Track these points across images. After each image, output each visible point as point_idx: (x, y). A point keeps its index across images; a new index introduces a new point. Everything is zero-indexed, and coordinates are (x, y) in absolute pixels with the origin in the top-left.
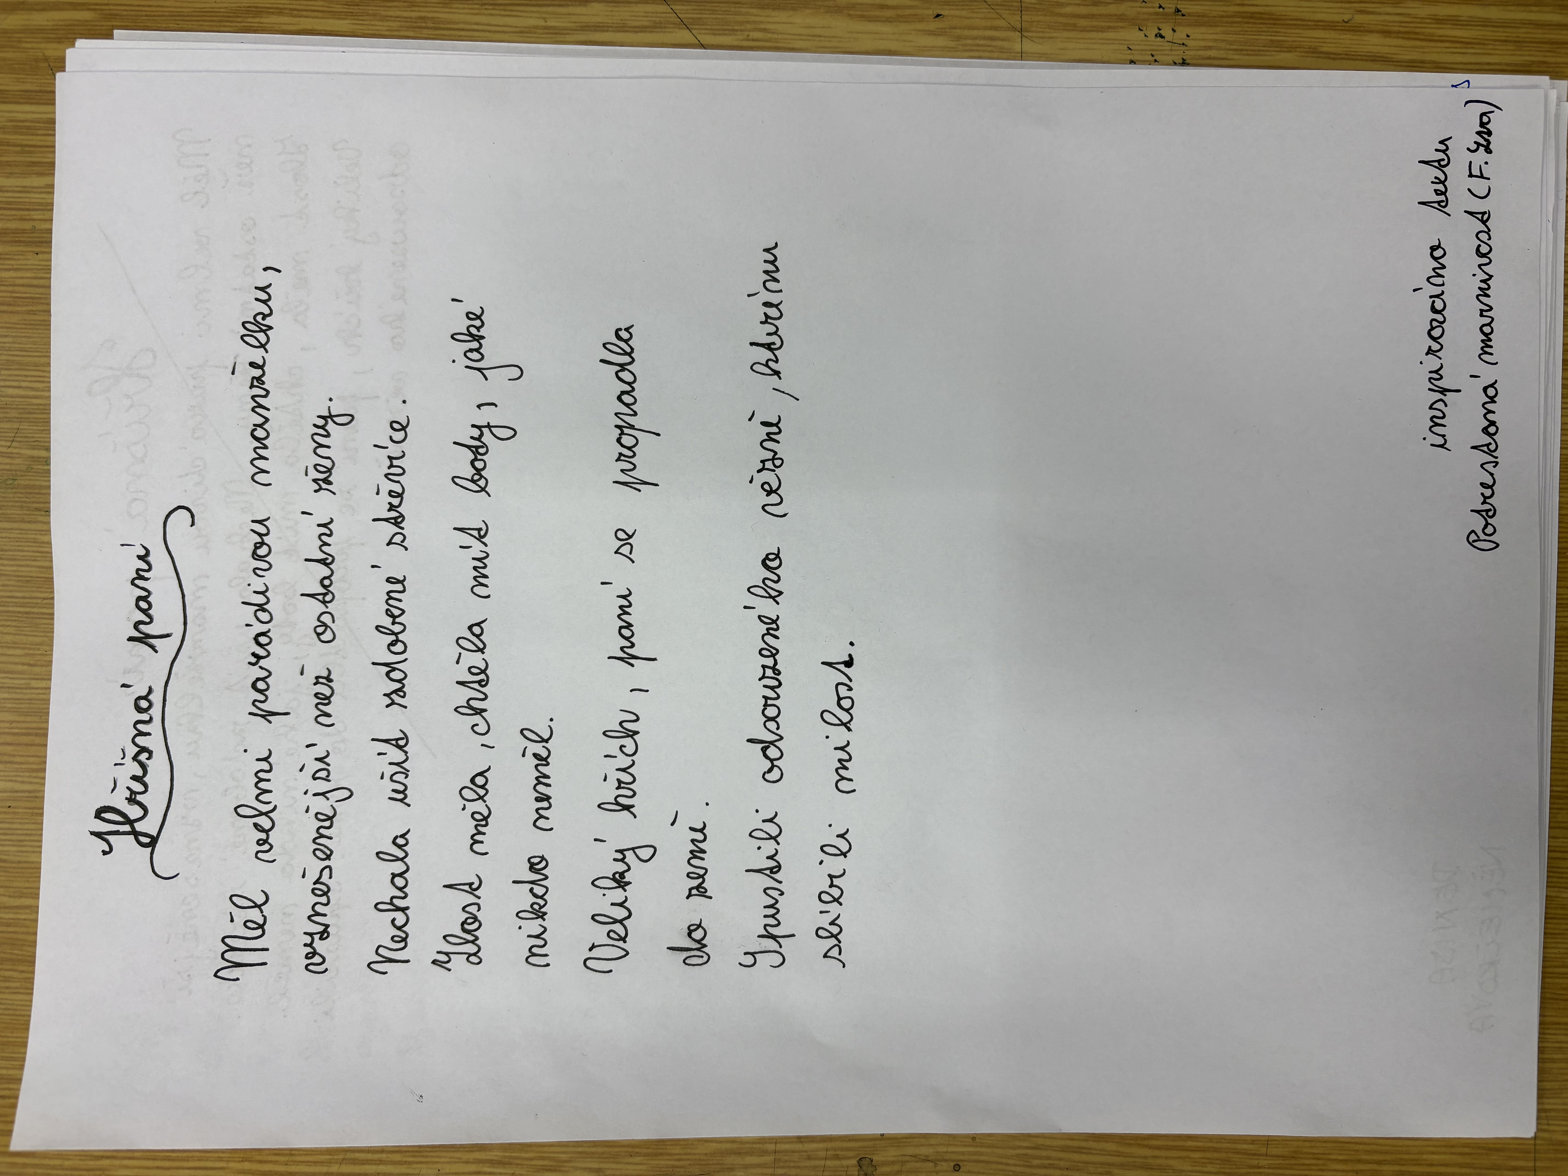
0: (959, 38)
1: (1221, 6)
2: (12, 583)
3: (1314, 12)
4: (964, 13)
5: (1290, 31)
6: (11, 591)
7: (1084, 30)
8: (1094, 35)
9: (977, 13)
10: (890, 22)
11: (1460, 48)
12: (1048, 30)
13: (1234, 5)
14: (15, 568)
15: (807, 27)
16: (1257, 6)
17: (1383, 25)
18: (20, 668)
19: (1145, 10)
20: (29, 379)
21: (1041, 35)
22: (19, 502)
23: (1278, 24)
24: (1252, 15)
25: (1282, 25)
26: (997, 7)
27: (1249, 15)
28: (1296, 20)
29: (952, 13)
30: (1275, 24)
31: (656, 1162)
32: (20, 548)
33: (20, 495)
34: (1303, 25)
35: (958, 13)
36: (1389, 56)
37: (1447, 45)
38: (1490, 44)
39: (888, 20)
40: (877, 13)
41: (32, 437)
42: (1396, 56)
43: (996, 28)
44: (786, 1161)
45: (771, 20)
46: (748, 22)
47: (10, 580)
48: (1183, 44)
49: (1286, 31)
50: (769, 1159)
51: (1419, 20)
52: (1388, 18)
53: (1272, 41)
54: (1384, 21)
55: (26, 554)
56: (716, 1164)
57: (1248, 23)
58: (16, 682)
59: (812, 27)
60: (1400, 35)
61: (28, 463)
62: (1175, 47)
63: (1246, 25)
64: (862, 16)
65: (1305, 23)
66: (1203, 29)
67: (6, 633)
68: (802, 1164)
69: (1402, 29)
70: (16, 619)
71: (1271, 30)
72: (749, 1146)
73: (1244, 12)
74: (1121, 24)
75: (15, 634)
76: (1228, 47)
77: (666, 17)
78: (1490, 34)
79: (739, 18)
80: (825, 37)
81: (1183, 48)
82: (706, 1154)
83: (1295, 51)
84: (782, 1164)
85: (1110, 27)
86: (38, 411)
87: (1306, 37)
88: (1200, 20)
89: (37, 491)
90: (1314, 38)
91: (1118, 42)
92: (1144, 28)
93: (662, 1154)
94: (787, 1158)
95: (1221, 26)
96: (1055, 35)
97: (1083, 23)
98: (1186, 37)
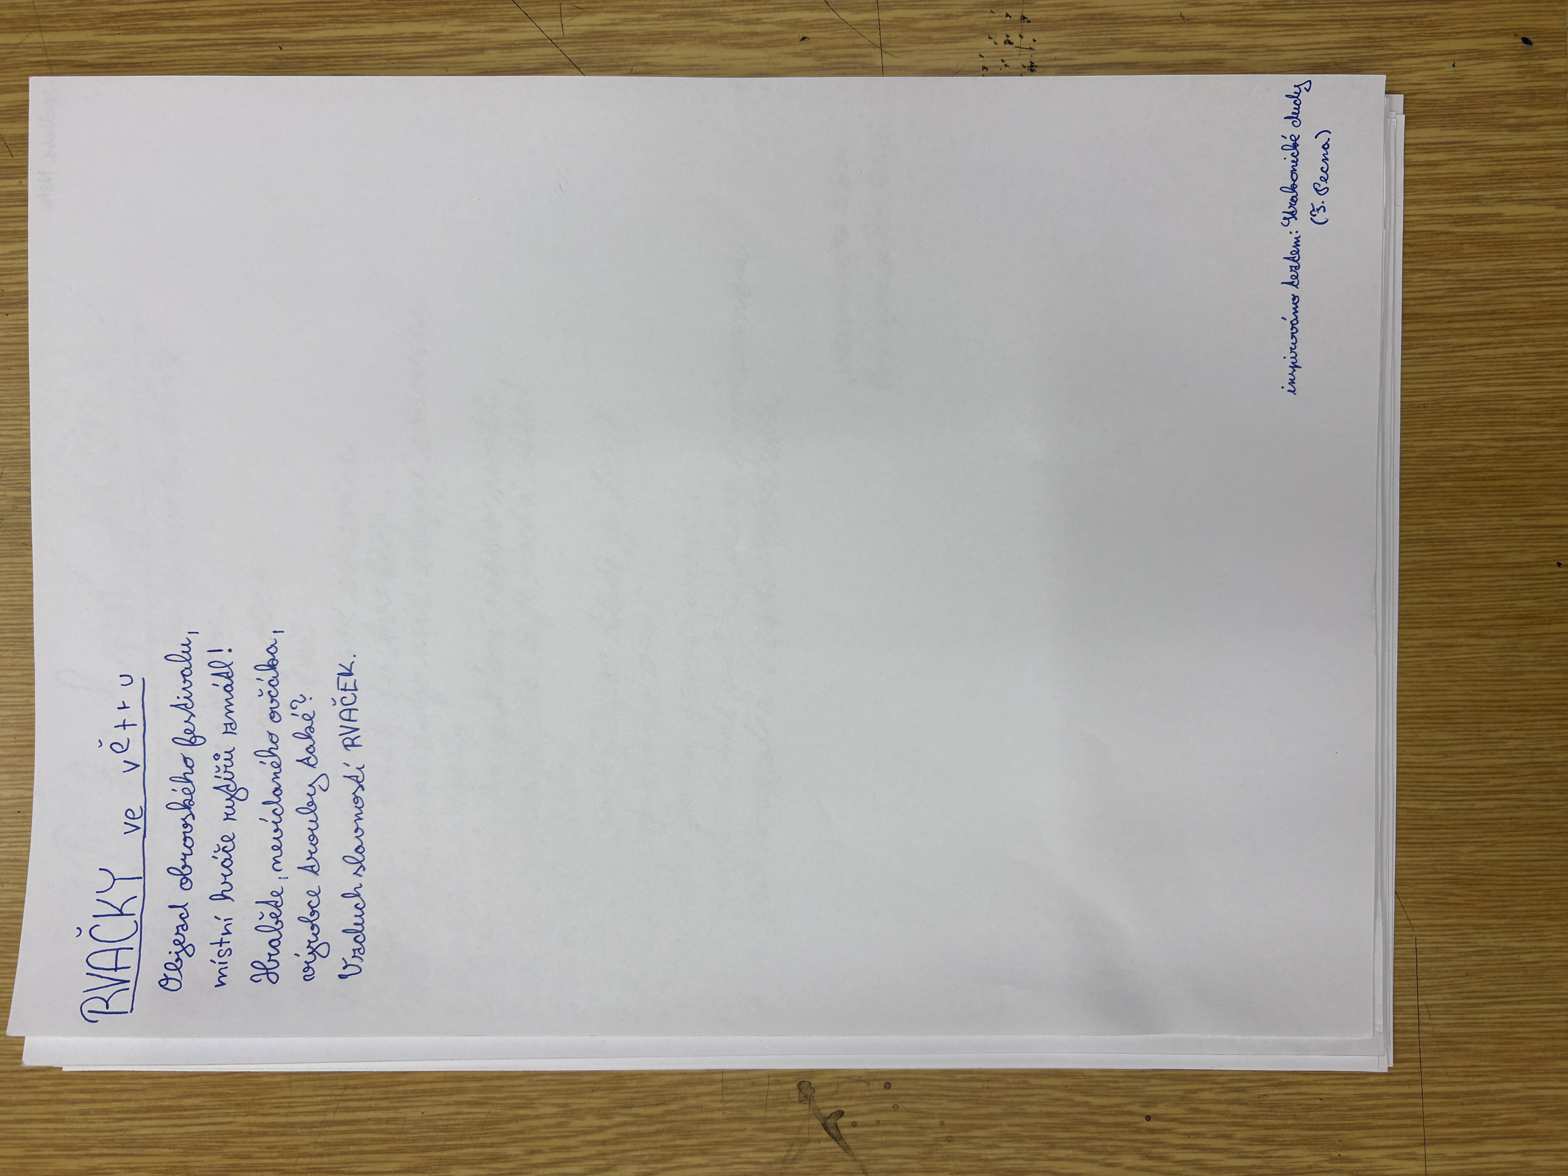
0: (823, 57)
1: (1063, 10)
2: (6, 612)
3: (1151, 9)
4: (827, 35)
5: (1128, 29)
6: (6, 619)
7: (938, 42)
8: (947, 46)
9: (840, 33)
10: (760, 47)
11: (1290, 30)
12: (905, 45)
13: (1076, 8)
14: (8, 599)
15: (685, 58)
16: (1097, 7)
17: (1216, 15)
18: (19, 687)
19: (993, 19)
20: (9, 428)
21: (899, 49)
22: (8, 539)
23: (1117, 23)
24: (1093, 17)
25: (1121, 23)
26: (857, 27)
27: (1090, 16)
28: (1134, 17)
29: (817, 35)
30: (1114, 23)
31: (616, 1095)
32: (12, 580)
33: (8, 533)
34: (1140, 22)
35: (821, 35)
36: (1223, 44)
37: (1277, 28)
38: (1318, 25)
39: (758, 46)
40: (749, 40)
41: (15, 480)
42: (1229, 44)
43: (858, 46)
44: (733, 1089)
45: (652, 54)
46: (631, 58)
47: (5, 609)
48: (1031, 48)
49: (1125, 29)
50: (717, 1087)
51: (1249, 8)
52: (1220, 8)
53: (1113, 39)
54: (1217, 11)
55: (17, 585)
56: (671, 1094)
57: (1090, 24)
58: (17, 700)
59: (691, 58)
60: (1233, 24)
61: (14, 503)
62: (1024, 51)
63: (1087, 27)
64: (734, 44)
65: (1143, 20)
66: (1048, 34)
67: (5, 657)
68: (747, 1090)
69: (1235, 18)
70: (13, 643)
71: (1111, 29)
72: (698, 1076)
73: (1085, 15)
74: (972, 34)
75: (13, 658)
76: (1072, 48)
77: (556, 59)
78: (1318, 15)
79: (622, 54)
80: (702, 66)
81: (1031, 52)
82: (660, 1086)
83: (1135, 47)
84: (729, 1091)
85: (962, 38)
86: (18, 456)
87: (1143, 33)
88: (1046, 25)
89: (22, 528)
90: (1151, 33)
91: (969, 51)
92: (993, 37)
93: (621, 1088)
94: (734, 1085)
95: (1065, 29)
96: (912, 48)
97: (936, 35)
98: (1032, 42)
